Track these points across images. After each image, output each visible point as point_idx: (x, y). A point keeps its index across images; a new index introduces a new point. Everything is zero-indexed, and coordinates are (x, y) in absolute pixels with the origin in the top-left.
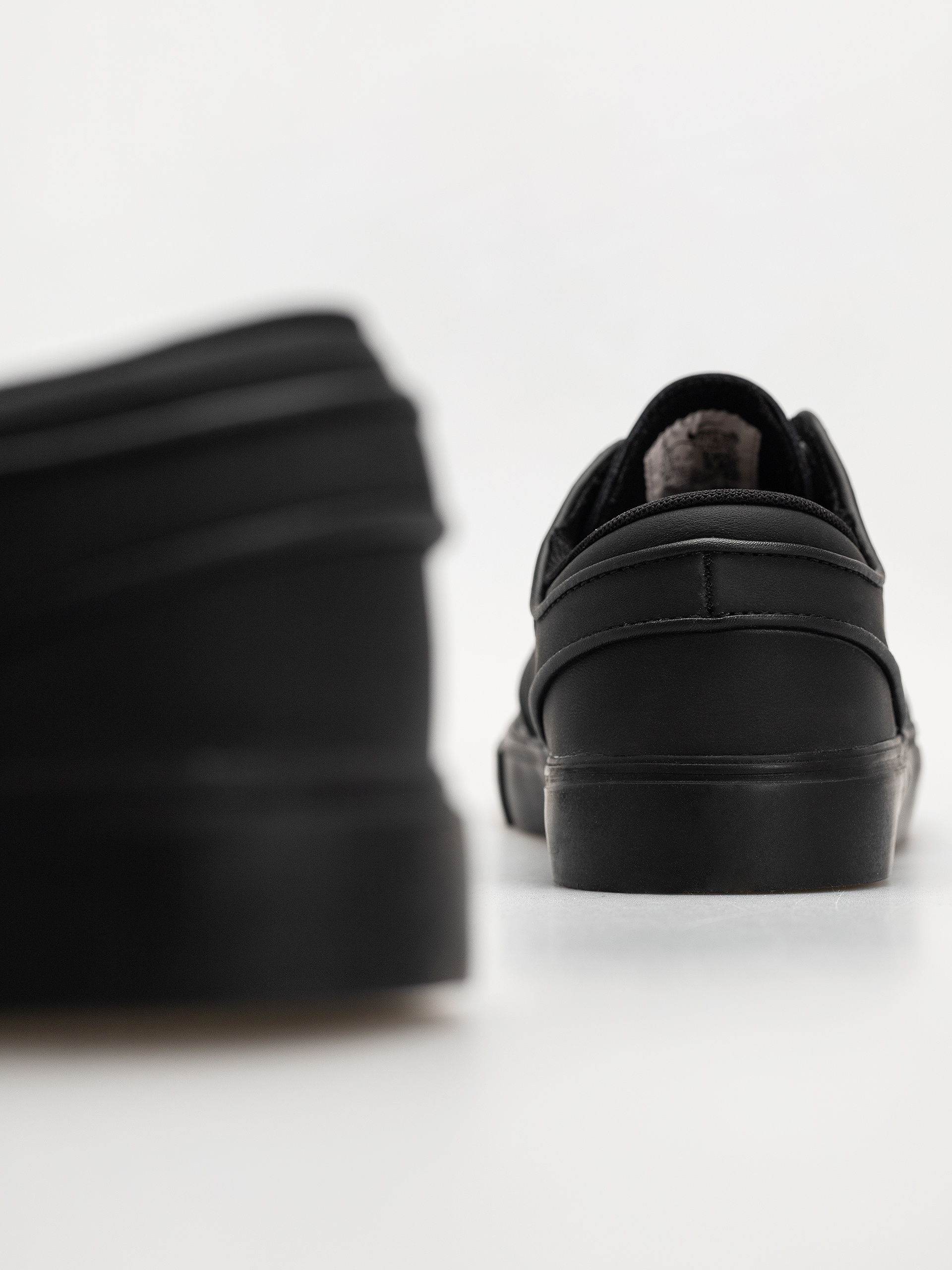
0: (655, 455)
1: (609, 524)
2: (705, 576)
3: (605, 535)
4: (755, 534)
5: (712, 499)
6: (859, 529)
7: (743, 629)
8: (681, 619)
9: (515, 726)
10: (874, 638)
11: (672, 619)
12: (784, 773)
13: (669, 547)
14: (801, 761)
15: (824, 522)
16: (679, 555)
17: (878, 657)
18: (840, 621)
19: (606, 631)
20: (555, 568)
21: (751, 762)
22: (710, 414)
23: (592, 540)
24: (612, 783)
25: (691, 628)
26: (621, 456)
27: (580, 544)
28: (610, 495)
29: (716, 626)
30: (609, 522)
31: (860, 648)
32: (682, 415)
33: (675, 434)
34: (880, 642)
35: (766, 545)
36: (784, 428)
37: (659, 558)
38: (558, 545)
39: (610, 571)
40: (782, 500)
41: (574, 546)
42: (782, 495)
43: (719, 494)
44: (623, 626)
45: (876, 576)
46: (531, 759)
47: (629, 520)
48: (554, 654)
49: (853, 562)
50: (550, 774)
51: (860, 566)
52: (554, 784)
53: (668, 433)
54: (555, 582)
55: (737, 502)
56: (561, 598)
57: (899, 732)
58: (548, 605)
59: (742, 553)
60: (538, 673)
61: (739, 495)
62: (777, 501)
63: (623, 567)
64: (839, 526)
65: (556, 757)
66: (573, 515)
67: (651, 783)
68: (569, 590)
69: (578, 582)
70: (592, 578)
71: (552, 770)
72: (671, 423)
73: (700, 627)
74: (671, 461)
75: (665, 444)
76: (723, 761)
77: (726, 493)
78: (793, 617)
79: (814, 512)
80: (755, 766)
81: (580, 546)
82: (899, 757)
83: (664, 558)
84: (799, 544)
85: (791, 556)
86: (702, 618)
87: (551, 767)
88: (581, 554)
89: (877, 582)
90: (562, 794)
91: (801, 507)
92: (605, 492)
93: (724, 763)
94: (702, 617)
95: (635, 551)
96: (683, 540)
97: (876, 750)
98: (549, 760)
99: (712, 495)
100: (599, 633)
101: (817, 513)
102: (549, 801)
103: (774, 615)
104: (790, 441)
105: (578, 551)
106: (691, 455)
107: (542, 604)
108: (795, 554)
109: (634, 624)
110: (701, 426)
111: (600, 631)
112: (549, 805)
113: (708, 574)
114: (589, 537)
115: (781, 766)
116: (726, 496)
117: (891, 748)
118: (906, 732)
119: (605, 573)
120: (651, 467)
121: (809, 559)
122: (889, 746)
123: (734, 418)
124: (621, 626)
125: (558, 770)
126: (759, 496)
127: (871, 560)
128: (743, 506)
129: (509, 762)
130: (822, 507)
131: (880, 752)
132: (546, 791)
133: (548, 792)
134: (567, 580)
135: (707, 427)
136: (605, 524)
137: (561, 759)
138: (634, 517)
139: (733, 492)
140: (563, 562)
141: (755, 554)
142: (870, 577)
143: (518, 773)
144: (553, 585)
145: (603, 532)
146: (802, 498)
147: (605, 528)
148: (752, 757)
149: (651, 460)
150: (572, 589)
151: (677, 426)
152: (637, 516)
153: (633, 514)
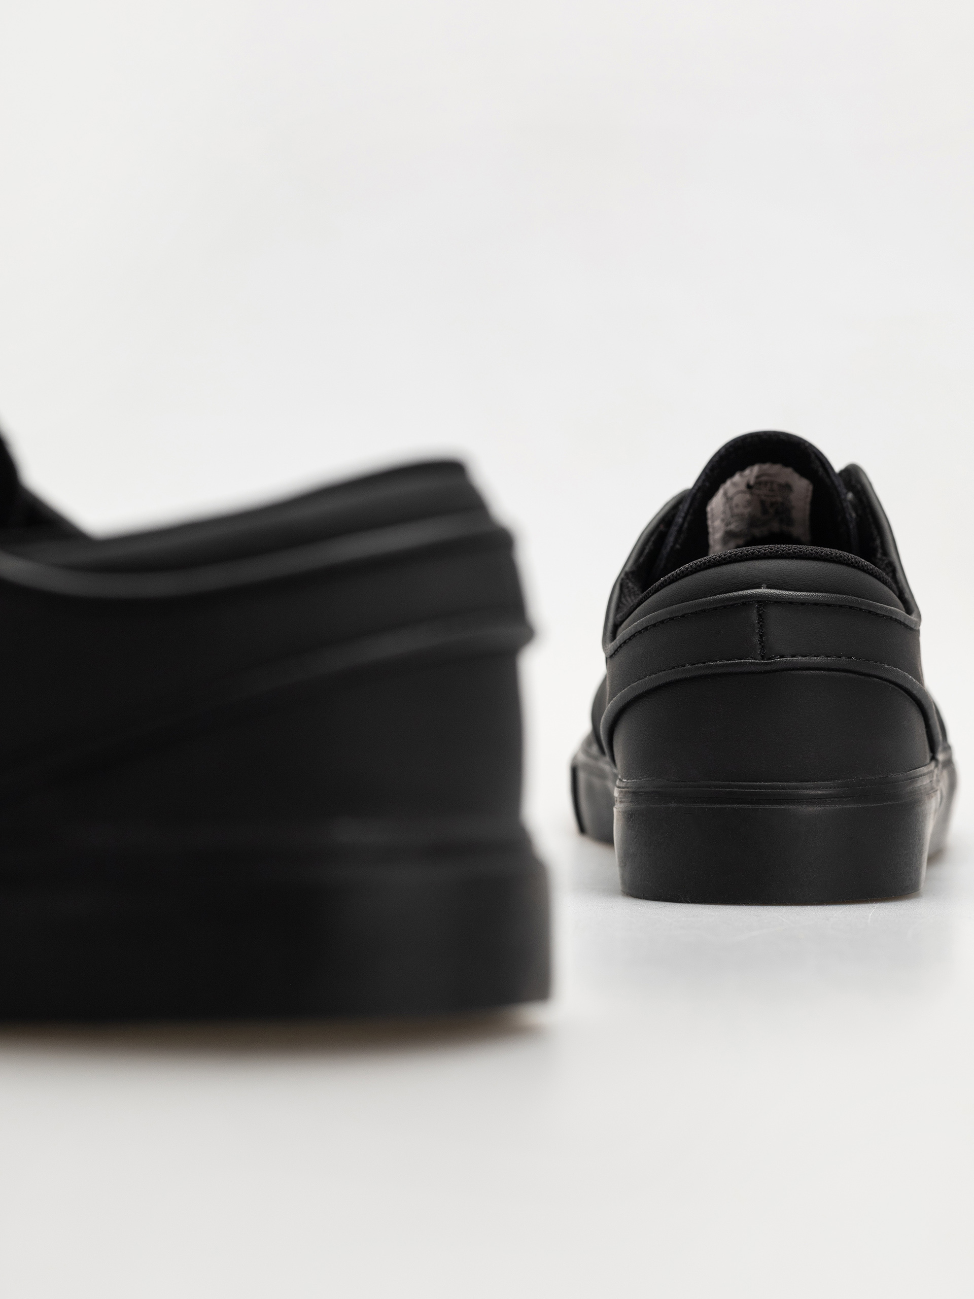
0: (716, 504)
1: (673, 575)
2: (758, 623)
3: (670, 583)
4: (802, 586)
5: (765, 554)
6: (899, 575)
7: (791, 670)
8: (737, 661)
9: (587, 743)
10: (908, 677)
11: (728, 661)
12: (827, 798)
13: (726, 597)
14: (842, 788)
15: (865, 574)
16: (735, 604)
17: (913, 694)
18: (878, 663)
19: (670, 671)
20: (625, 610)
21: (797, 788)
22: (766, 467)
23: (658, 588)
24: (674, 805)
25: (745, 669)
26: (685, 507)
27: (647, 591)
28: (675, 542)
29: (767, 668)
30: (673, 572)
31: (896, 686)
32: (742, 468)
33: (734, 484)
34: (914, 680)
35: (812, 596)
36: (833, 482)
37: (718, 606)
38: (628, 587)
39: (674, 617)
40: (827, 555)
41: (642, 592)
42: (827, 550)
43: (771, 549)
44: (684, 666)
45: (911, 621)
46: (602, 775)
47: (691, 571)
48: (624, 689)
49: (890, 610)
50: (619, 795)
51: (897, 613)
52: (622, 805)
53: (728, 483)
54: (625, 623)
55: (787, 556)
56: (630, 639)
57: (933, 758)
58: (618, 645)
59: (791, 603)
60: (609, 705)
61: (789, 550)
62: (822, 556)
63: (685, 614)
64: (879, 577)
65: (625, 780)
66: (641, 560)
67: (709, 806)
68: (637, 632)
69: (645, 626)
70: (658, 623)
71: (620, 792)
72: (731, 475)
73: (753, 668)
74: (731, 508)
75: (725, 494)
76: (772, 788)
77: (778, 548)
78: (836, 659)
79: (856, 565)
80: (800, 792)
81: (648, 593)
82: (931, 781)
83: (722, 606)
84: (843, 594)
85: (835, 605)
86: (755, 661)
87: (619, 789)
88: (648, 600)
89: (913, 626)
90: (629, 814)
91: (845, 561)
92: (671, 539)
93: (773, 789)
94: (755, 659)
95: (696, 599)
96: (739, 591)
97: (910, 777)
98: (618, 782)
99: (765, 550)
100: (663, 672)
101: (858, 566)
102: (617, 820)
103: (819, 658)
104: (838, 494)
105: (646, 598)
106: (749, 503)
107: (613, 643)
108: (839, 603)
109: (695, 664)
110: (758, 477)
111: (664, 670)
112: (617, 824)
113: (761, 621)
114: (656, 585)
115: (824, 792)
116: (777, 551)
117: (924, 775)
118: (941, 757)
119: (669, 618)
120: (713, 515)
121: (851, 607)
122: (922, 773)
123: (789, 471)
124: (683, 666)
125: (626, 792)
126: (807, 551)
127: (909, 605)
128: (793, 561)
129: (582, 776)
130: (863, 560)
131: (914, 779)
132: (615, 810)
133: (617, 810)
134: (636, 624)
135: (764, 478)
136: (670, 574)
137: (629, 782)
138: (695, 569)
139: (783, 548)
140: (632, 606)
141: (803, 603)
142: (906, 623)
143: (590, 787)
144: (623, 626)
145: (668, 581)
146: (845, 553)
147: (669, 577)
148: (799, 783)
149: (712, 509)
150: (640, 632)
151: (737, 478)
152: (698, 568)
153: (694, 566)
